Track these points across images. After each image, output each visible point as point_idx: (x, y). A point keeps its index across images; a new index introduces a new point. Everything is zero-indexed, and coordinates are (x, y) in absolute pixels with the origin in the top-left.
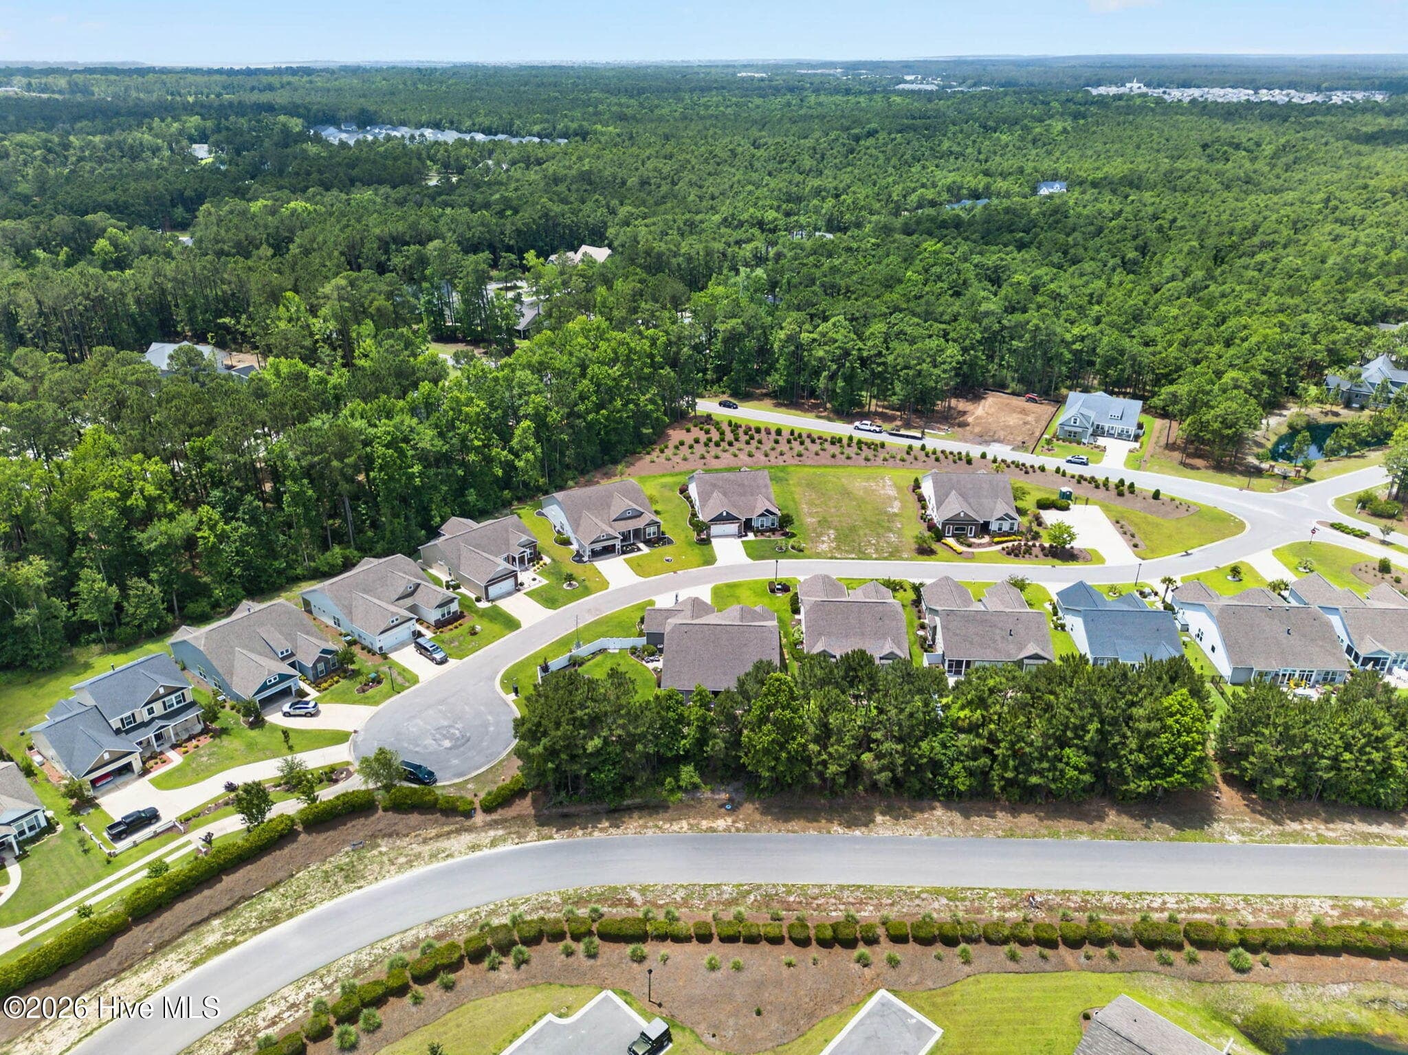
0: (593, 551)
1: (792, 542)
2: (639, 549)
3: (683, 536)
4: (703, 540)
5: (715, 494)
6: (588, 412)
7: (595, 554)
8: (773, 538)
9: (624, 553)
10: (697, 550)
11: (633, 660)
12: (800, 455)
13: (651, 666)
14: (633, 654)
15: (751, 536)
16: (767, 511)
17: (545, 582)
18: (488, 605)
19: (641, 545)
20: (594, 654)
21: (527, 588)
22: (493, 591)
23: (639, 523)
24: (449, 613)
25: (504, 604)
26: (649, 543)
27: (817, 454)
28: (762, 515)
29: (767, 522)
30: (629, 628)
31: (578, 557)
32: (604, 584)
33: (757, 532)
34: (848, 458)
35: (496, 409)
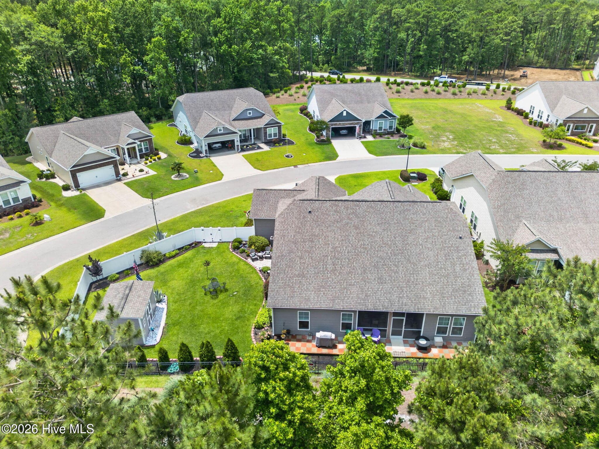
0: (210, 145)
1: (412, 141)
2: (259, 148)
3: (303, 139)
4: (323, 141)
5: (334, 101)
6: (220, 44)
7: (212, 149)
8: (392, 139)
9: (243, 150)
10: (318, 149)
11: (235, 257)
12: (398, 92)
13: (259, 265)
14: (236, 248)
15: (370, 138)
16: (386, 112)
17: (152, 173)
18: (76, 193)
19: (262, 145)
20: (182, 250)
21: (129, 178)
22: (84, 178)
23: (260, 123)
24: (16, 199)
25: (94, 195)
26: (269, 143)
27: (412, 91)
28: (381, 117)
29: (385, 124)
30: (237, 217)
31: (197, 154)
32: (219, 176)
33: (376, 134)
34: (439, 93)
35: (128, 25)
